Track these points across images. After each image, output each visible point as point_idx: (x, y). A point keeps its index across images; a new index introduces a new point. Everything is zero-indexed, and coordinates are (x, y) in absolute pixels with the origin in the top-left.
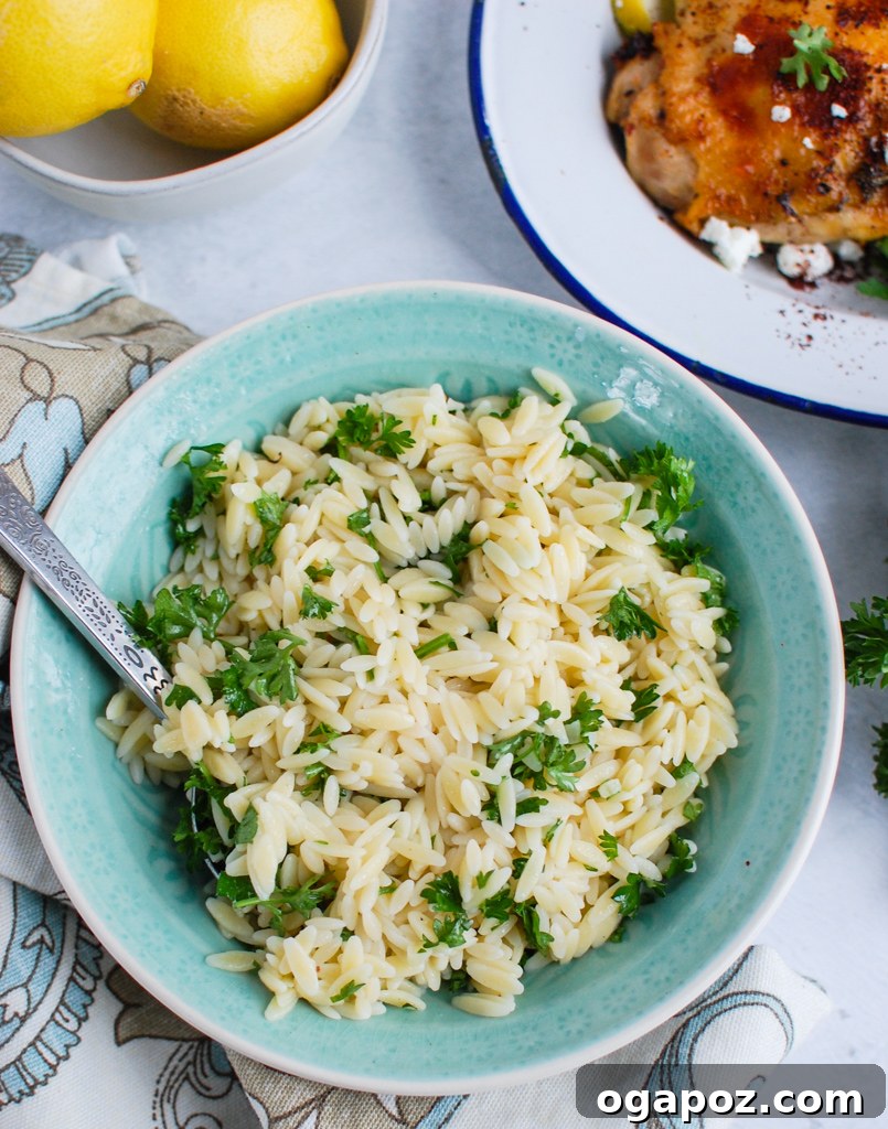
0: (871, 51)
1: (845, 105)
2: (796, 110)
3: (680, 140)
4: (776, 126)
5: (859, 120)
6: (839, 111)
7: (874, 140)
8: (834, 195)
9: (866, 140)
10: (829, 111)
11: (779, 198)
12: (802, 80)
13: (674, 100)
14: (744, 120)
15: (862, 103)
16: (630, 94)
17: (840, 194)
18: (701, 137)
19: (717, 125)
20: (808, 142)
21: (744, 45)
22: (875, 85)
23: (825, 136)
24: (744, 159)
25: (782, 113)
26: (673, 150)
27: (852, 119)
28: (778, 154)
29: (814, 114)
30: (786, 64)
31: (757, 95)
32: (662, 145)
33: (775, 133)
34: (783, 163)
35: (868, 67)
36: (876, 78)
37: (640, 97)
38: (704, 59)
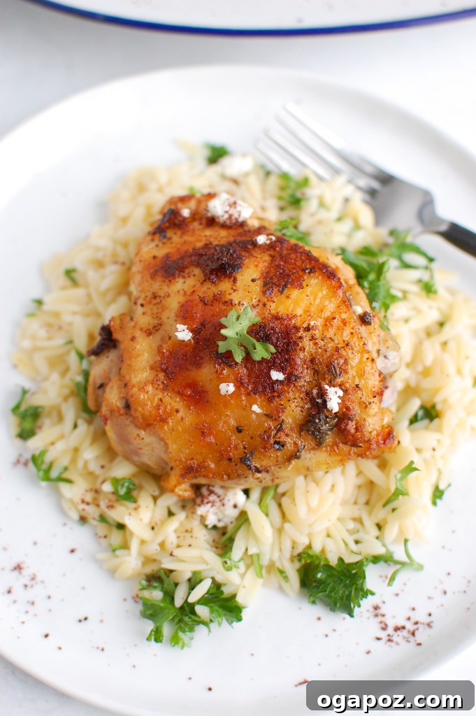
0: (299, 312)
1: (282, 370)
2: (239, 384)
3: (147, 424)
4: (225, 400)
5: (297, 378)
6: (276, 375)
7: (315, 392)
8: (290, 446)
9: (307, 394)
10: (270, 378)
11: (243, 460)
12: (239, 357)
13: (135, 390)
14: (199, 397)
15: (299, 362)
16: (102, 386)
17: (295, 444)
18: (164, 420)
19: (173, 401)
20: (255, 408)
21: (184, 334)
22: (307, 344)
23: (270, 400)
24: (202, 431)
25: (228, 388)
26: (143, 433)
27: (290, 379)
28: (233, 422)
29: (256, 382)
30: (222, 347)
31: (205, 373)
32: (133, 431)
33: (226, 404)
34: (239, 430)
35: (297, 329)
36: (306, 336)
37: (108, 389)
38: (155, 346)
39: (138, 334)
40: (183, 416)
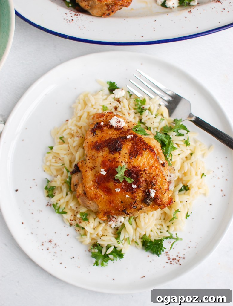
0: (141, 164)
1: (136, 184)
2: (122, 188)
3: (92, 199)
4: (118, 193)
5: (141, 186)
6: (134, 186)
7: (146, 190)
8: (138, 207)
9: (144, 191)
10: (132, 187)
11: (123, 211)
12: (121, 181)
13: (88, 189)
14: (109, 192)
15: (141, 181)
16: (76, 185)
17: (140, 206)
18: (97, 199)
19: (100, 192)
20: (127, 196)
21: (103, 173)
22: (144, 175)
23: (132, 193)
24: (110, 202)
25: (118, 190)
26: (90, 202)
27: (138, 187)
28: (120, 200)
29: (128, 188)
30: (116, 177)
31: (111, 184)
32: (87, 201)
33: (118, 195)
34: (122, 202)
35: (140, 171)
36: (144, 173)
37: (78, 186)
38: (93, 174)
39: (88, 169)
40: (104, 197)
